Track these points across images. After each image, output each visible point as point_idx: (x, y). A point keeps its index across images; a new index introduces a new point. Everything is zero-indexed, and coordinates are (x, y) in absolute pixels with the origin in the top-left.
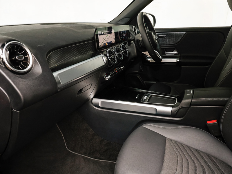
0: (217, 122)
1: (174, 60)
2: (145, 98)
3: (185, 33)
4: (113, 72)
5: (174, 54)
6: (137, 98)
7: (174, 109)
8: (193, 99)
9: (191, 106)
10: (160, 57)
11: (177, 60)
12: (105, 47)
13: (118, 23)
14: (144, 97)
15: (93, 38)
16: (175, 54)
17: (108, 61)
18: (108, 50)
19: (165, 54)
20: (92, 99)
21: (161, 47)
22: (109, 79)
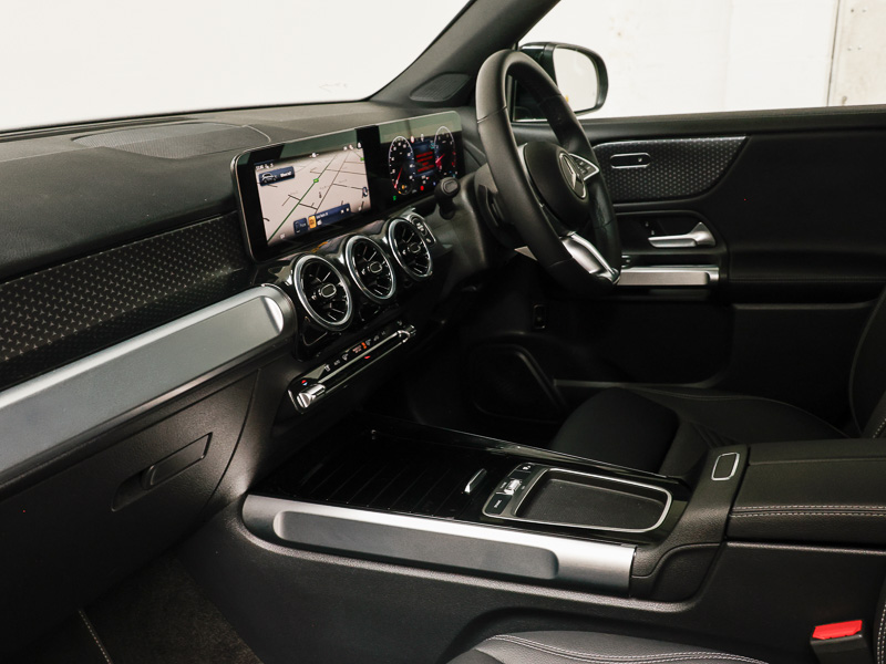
0: (864, 636)
1: (695, 276)
2: (510, 492)
3: (744, 142)
4: (343, 362)
5: (692, 244)
6: (468, 489)
7: (646, 556)
8: (736, 508)
9: (730, 544)
10: (603, 270)
11: (708, 276)
12: (303, 237)
13: (414, 98)
14: (507, 487)
15: (228, 204)
16: (700, 245)
17: (296, 318)
18: (303, 260)
19: (649, 246)
20: (243, 497)
21: (618, 210)
22: (313, 405)
